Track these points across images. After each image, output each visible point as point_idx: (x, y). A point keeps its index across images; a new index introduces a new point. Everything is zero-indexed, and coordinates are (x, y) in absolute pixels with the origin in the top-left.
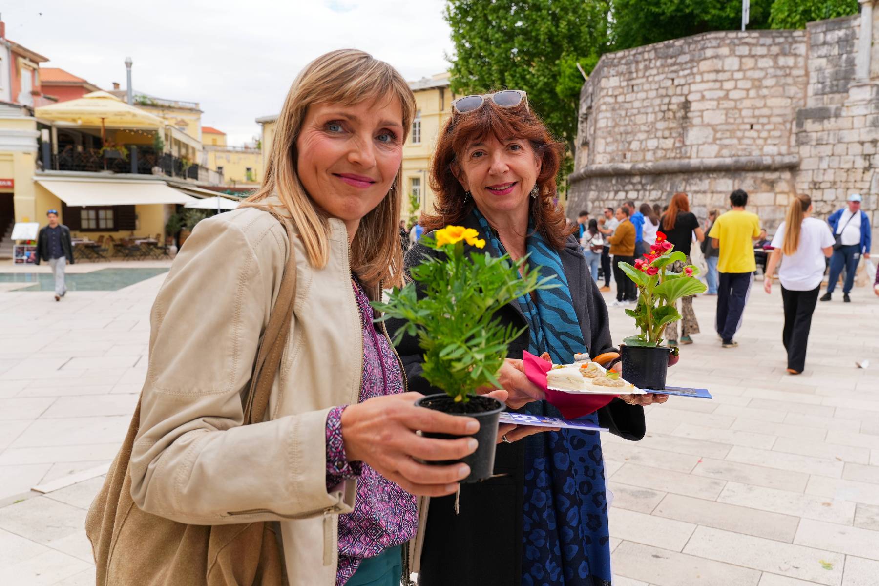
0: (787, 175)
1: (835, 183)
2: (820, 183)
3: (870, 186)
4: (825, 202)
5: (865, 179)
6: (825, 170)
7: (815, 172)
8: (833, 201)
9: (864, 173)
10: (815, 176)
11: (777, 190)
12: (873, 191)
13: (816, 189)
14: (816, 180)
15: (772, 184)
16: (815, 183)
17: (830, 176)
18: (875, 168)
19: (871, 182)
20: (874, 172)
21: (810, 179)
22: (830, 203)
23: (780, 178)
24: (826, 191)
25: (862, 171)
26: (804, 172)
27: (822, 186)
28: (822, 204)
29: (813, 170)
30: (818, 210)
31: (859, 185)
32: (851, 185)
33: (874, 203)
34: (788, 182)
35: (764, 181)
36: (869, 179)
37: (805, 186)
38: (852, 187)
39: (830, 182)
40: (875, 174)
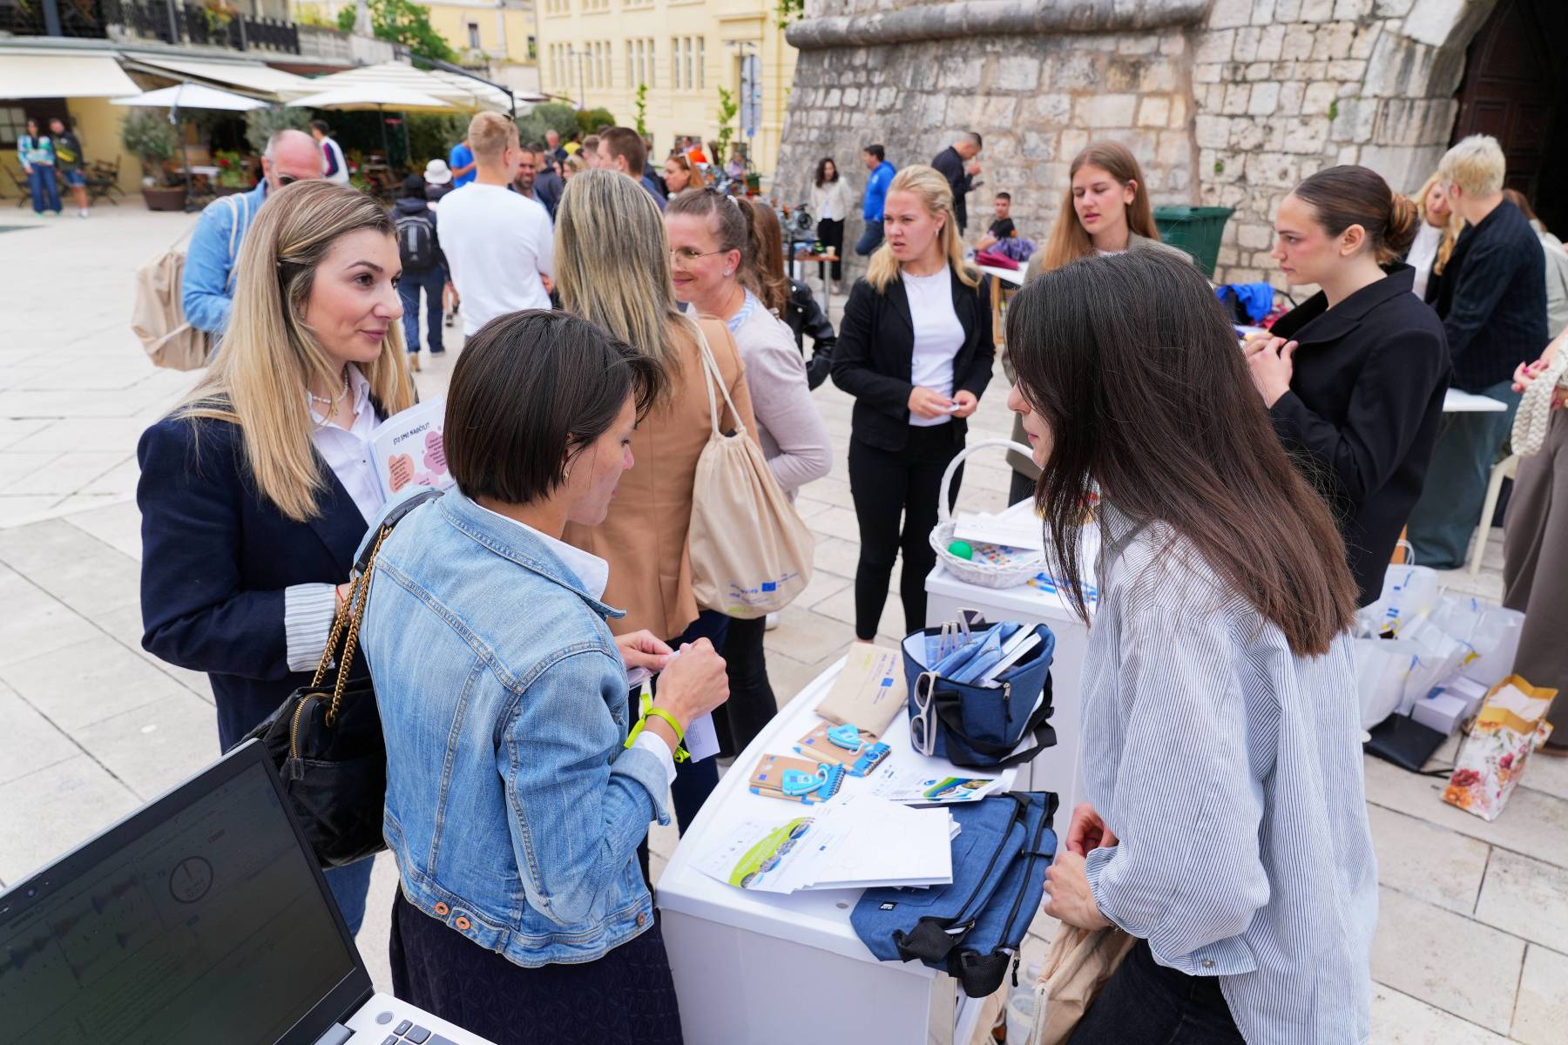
0: (1175, 45)
1: (1280, 64)
2: (1248, 65)
3: (1366, 71)
4: (1252, 117)
5: (1354, 53)
6: (1263, 27)
7: (1242, 32)
8: (1270, 116)
9: (1355, 34)
10: (1238, 46)
11: (1146, 85)
12: (1369, 90)
13: (1236, 83)
14: (1239, 56)
15: (1134, 69)
16: (1235, 66)
17: (1271, 48)
18: (1385, 19)
19: (1368, 60)
20: (1382, 30)
21: (1226, 57)
22: (1261, 121)
23: (1157, 53)
24: (1258, 88)
25: (1351, 27)
26: (1216, 35)
27: (1252, 74)
28: (1244, 123)
29: (1237, 29)
30: (1234, 140)
31: (1336, 71)
32: (1317, 71)
33: (1366, 122)
34: (1175, 62)
35: (1115, 60)
36: (1365, 53)
37: (1214, 75)
38: (1320, 75)
39: (1272, 63)
40: (1383, 37)
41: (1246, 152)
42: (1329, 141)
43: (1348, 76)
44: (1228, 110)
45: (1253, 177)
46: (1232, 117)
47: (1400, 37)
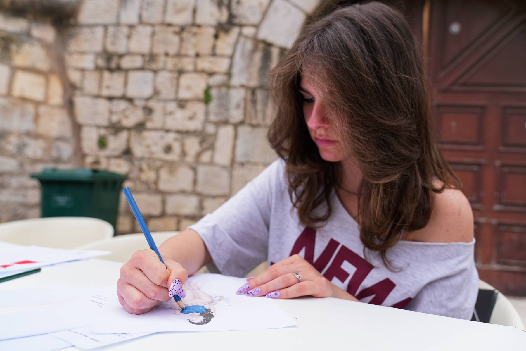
1: (152, 57)
2: (121, 56)
3: (231, 66)
4: (130, 100)
5: (218, 51)
6: (131, 27)
7: (111, 30)
8: (148, 99)
9: (216, 37)
10: (109, 40)
11: (19, 60)
12: (236, 81)
13: (111, 70)
14: (111, 48)
16: (108, 56)
18: (241, 26)
19: (232, 57)
20: (240, 34)
21: (98, 48)
22: (140, 103)
23: (28, 35)
24: (133, 76)
25: (212, 31)
26: (86, 30)
27: (126, 63)
28: (123, 105)
29: (106, 27)
30: (115, 118)
31: (205, 64)
32: (187, 64)
33: (238, 106)
34: (47, 47)
36: (228, 51)
37: (88, 62)
38: (190, 67)
39: (143, 55)
40: (242, 40)
41: (129, 129)
42: (207, 121)
43: (215, 68)
44: (105, 92)
45: (138, 151)
46: (110, 99)
47: (256, 41)
